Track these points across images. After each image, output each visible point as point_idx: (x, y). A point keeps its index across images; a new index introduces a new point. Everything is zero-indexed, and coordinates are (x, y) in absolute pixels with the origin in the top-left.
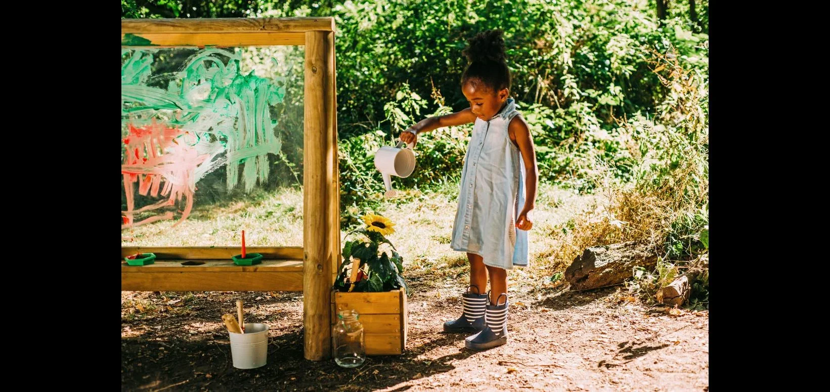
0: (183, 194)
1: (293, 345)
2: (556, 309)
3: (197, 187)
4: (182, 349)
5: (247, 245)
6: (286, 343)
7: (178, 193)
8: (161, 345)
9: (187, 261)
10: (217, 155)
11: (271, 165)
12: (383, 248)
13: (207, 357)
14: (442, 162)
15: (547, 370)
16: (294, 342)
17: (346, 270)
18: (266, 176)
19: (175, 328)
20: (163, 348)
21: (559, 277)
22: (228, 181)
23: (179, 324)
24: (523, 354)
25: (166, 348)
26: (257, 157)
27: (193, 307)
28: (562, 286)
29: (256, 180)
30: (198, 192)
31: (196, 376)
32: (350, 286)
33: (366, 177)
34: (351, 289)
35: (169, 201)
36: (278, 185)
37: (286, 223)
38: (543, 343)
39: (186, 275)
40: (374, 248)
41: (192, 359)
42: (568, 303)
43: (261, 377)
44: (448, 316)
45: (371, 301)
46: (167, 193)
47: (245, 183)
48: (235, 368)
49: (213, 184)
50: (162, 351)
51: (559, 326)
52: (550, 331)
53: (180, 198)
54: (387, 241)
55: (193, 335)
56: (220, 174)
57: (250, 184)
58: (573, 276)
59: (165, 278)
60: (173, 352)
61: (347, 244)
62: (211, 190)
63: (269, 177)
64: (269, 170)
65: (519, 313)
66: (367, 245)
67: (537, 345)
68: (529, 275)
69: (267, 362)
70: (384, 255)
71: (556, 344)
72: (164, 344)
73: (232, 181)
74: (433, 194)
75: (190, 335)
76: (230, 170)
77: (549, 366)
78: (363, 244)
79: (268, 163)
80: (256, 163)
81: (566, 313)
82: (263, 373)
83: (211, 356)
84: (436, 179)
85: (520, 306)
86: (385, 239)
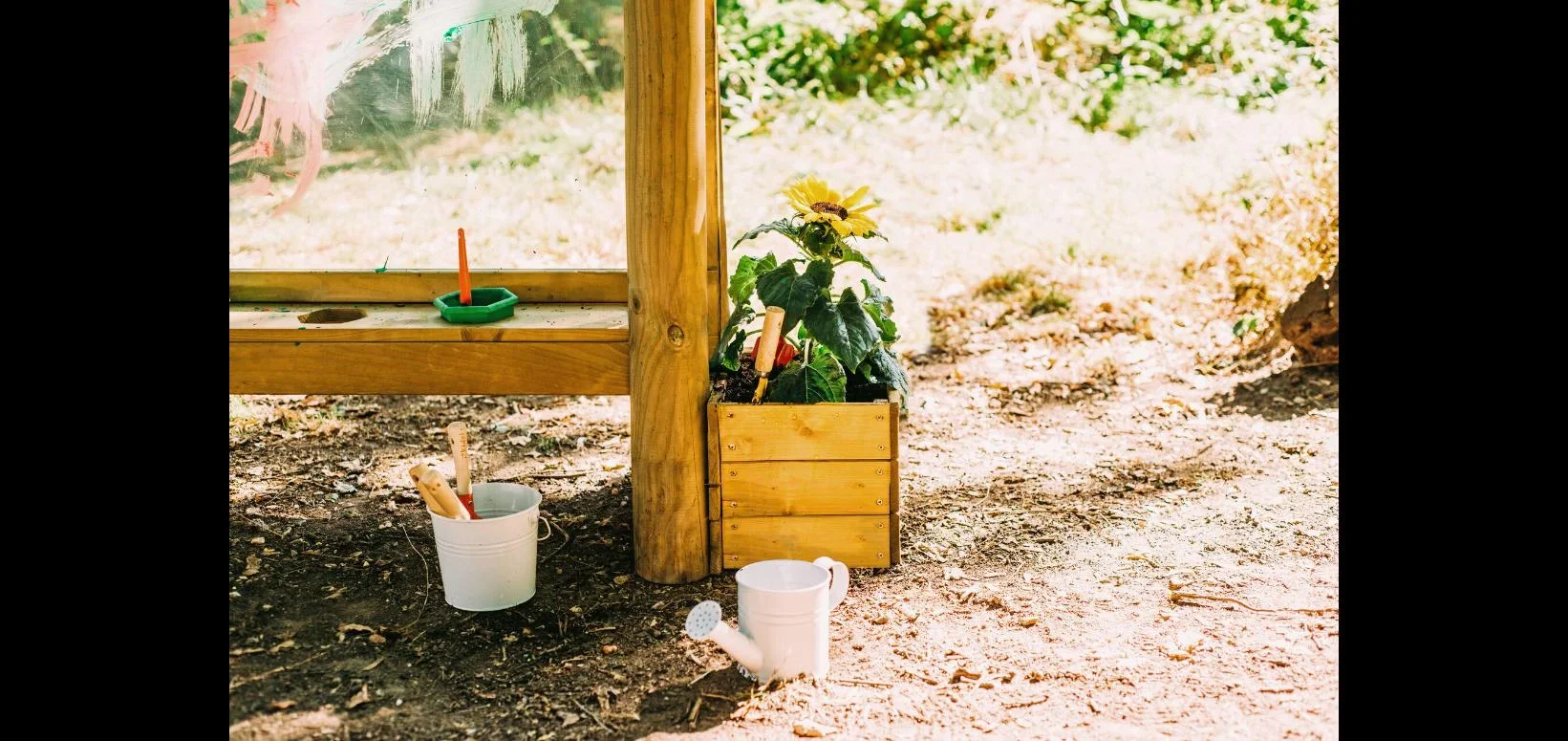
0: (295, 127)
1: (604, 529)
2: (1270, 417)
3: (331, 107)
4: (312, 540)
5: (472, 267)
6: (586, 522)
7: (283, 124)
8: (255, 531)
9: (315, 309)
10: (382, 17)
11: (532, 44)
12: (845, 278)
13: (376, 571)
14: (920, 36)
15: (1321, 628)
16: (606, 521)
17: (742, 336)
18: (521, 74)
19: (299, 473)
20: (260, 540)
21: (1253, 325)
22: (415, 91)
23: (309, 461)
24: (1228, 563)
25: (271, 540)
26: (493, 22)
27: (348, 408)
28: (1266, 349)
29: (491, 86)
30: (336, 122)
31: (342, 637)
32: (756, 382)
33: (751, 73)
34: (759, 392)
35: (258, 146)
36: (549, 93)
37: (569, 182)
38: (1272, 526)
39: (312, 349)
40: (821, 275)
41: (337, 577)
42: (1298, 400)
43: (523, 640)
44: (996, 437)
45: (814, 429)
46: (251, 124)
47: (461, 96)
48: (452, 608)
49: (374, 99)
50: (259, 547)
51: (1299, 473)
52: (1278, 487)
53: (287, 139)
54: (858, 257)
55: (342, 495)
56: (391, 72)
57: (475, 97)
58: (1307, 326)
59: (255, 357)
60: (287, 553)
61: (743, 265)
62: (371, 116)
63: (527, 80)
64: (527, 59)
65: (1178, 431)
66: (801, 269)
67: (1257, 533)
68: (1172, 318)
69: (537, 588)
70: (849, 296)
71: (1310, 533)
72: (265, 527)
73: (425, 89)
74: (907, 112)
75: (335, 496)
76: (419, 58)
77: (1320, 613)
78: (788, 268)
79: (524, 37)
80: (490, 40)
81: (1302, 430)
82: (529, 626)
83: (388, 567)
84: (907, 74)
85: (1176, 408)
86: (848, 249)
